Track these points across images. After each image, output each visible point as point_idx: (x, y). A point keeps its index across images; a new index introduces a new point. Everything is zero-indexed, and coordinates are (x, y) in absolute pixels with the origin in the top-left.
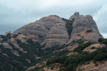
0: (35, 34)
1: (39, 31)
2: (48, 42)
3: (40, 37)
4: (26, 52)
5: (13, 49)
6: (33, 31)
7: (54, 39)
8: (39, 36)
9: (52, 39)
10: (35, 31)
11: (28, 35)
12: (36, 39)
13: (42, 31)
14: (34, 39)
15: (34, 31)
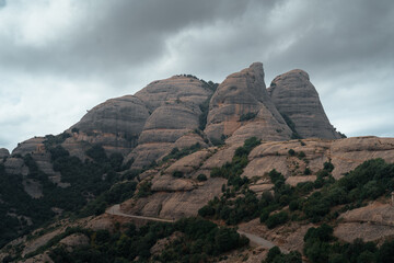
0: (115, 130)
1: (128, 123)
2: (141, 153)
3: (130, 140)
4: (66, 185)
5: (29, 176)
6: (109, 120)
7: (156, 144)
8: (125, 137)
9: (152, 145)
10: (113, 121)
11: (96, 134)
12: (116, 144)
13: (135, 120)
14: (111, 145)
15: (111, 122)
